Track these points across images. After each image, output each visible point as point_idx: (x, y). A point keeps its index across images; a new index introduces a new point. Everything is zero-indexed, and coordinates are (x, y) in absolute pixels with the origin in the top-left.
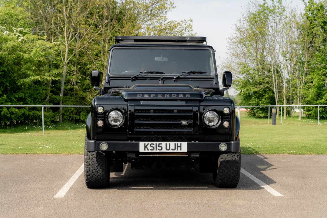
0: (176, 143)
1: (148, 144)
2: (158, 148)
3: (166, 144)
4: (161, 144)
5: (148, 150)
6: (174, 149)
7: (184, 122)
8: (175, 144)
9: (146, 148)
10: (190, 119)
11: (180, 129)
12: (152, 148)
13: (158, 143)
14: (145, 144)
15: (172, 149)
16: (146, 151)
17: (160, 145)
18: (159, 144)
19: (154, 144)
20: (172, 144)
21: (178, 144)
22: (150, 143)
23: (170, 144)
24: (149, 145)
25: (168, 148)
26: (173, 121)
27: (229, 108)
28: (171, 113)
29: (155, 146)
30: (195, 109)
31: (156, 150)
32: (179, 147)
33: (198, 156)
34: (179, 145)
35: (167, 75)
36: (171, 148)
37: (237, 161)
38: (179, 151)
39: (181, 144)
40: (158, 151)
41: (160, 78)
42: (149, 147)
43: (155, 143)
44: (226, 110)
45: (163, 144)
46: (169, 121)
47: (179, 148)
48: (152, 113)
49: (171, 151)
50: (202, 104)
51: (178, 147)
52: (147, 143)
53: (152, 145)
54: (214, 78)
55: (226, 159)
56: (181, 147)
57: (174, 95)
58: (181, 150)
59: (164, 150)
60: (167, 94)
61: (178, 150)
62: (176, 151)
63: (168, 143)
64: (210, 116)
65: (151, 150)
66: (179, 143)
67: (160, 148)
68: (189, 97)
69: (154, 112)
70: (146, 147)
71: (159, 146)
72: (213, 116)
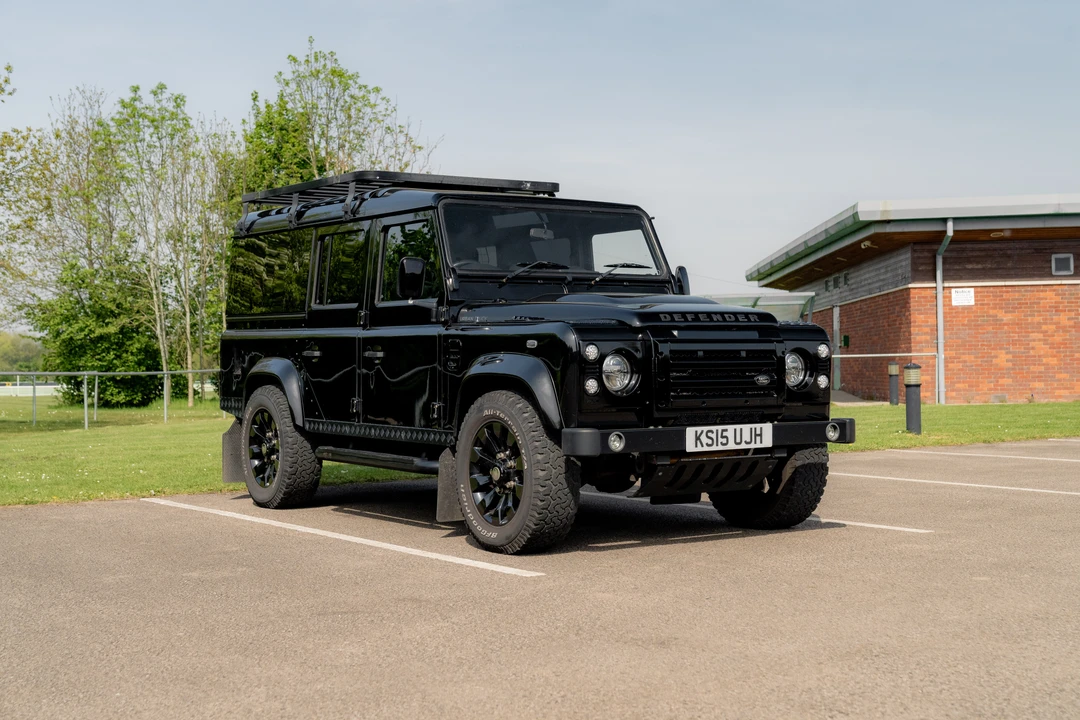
0: (753, 426)
1: (702, 432)
2: (720, 440)
3: (735, 430)
4: (726, 430)
5: (702, 445)
6: (749, 440)
7: (762, 379)
8: (751, 429)
9: (698, 442)
12: (710, 442)
13: (720, 428)
14: (696, 432)
15: (746, 443)
16: (700, 449)
17: (725, 434)
18: (723, 431)
19: (712, 432)
20: (746, 428)
21: (755, 429)
22: (706, 429)
23: (741, 430)
24: (704, 433)
25: (738, 440)
29: (714, 436)
31: (717, 445)
32: (758, 435)
33: (785, 455)
34: (758, 432)
36: (744, 440)
38: (758, 445)
39: (761, 429)
40: (720, 448)
42: (704, 438)
43: (714, 428)
45: (730, 430)
47: (758, 438)
49: (743, 446)
51: (756, 435)
52: (699, 429)
53: (710, 434)
56: (761, 435)
57: (730, 317)
58: (761, 442)
59: (731, 445)
61: (755, 442)
62: (752, 446)
63: (738, 427)
64: (792, 365)
65: (707, 445)
66: (758, 426)
67: (724, 441)
68: (757, 320)
69: (705, 357)
70: (698, 438)
71: (722, 437)
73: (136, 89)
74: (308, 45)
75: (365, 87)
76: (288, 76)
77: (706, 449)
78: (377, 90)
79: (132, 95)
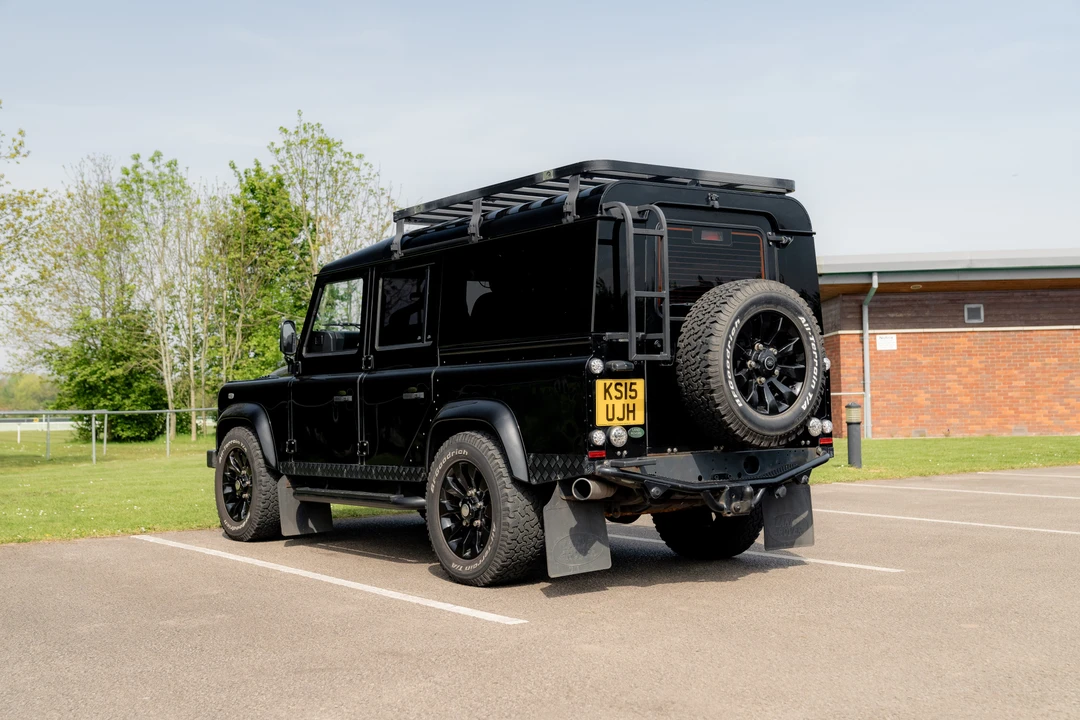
73: (136, 157)
74: (297, 117)
75: (350, 154)
76: (279, 144)
78: (360, 157)
79: (134, 162)
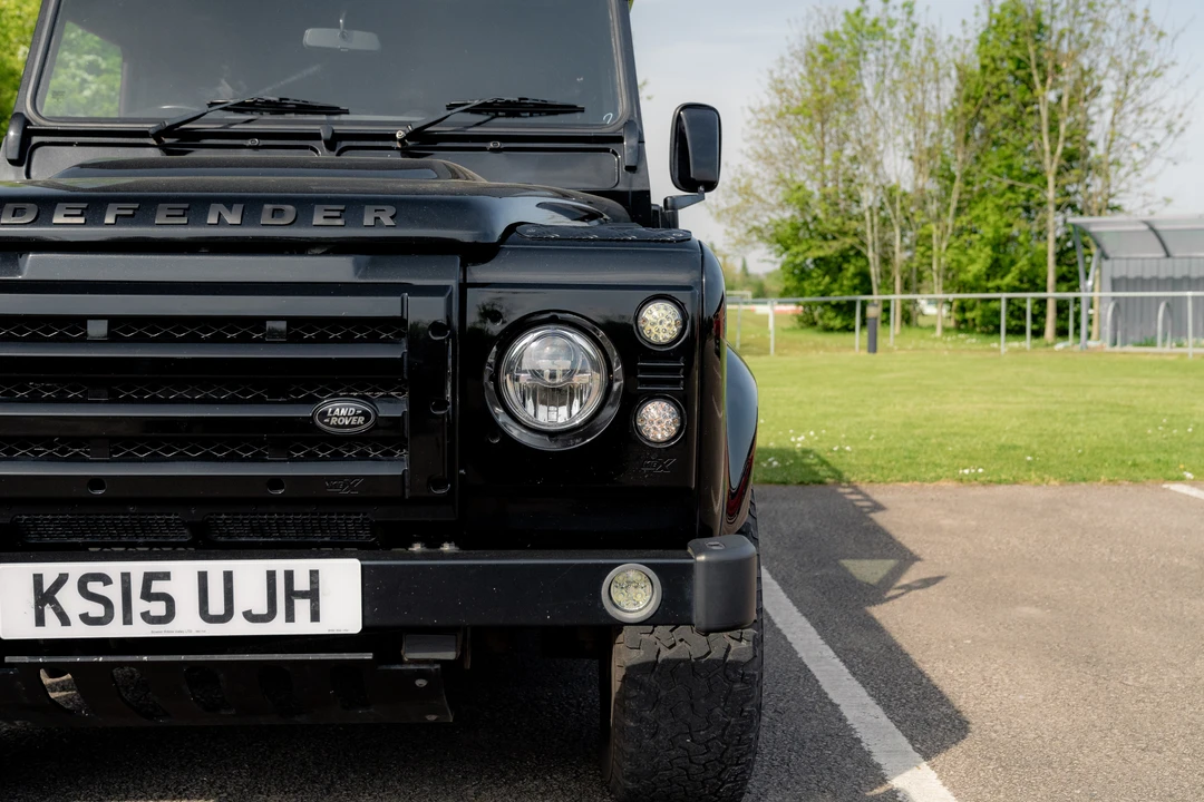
0: (280, 565)
1: (62, 580)
2: (139, 605)
3: (203, 577)
4: (166, 576)
5: (65, 621)
6: (261, 608)
7: (342, 412)
8: (271, 575)
9: (49, 612)
10: (387, 386)
11: (310, 457)
12: (97, 610)
13: (138, 569)
14: (38, 579)
15: (249, 615)
16: (53, 630)
17: (157, 587)
18: (149, 578)
19: (106, 580)
20: (250, 576)
21: (289, 575)
22: (76, 569)
23: (228, 577)
24: (72, 585)
25: (216, 606)
26: (258, 401)
27: (680, 306)
28: (244, 339)
29: (114, 593)
30: (426, 311)
31: (127, 620)
32: (303, 595)
33: (451, 655)
34: (302, 583)
35: (359, 119)
36: (240, 606)
37: (736, 664)
38: (303, 626)
39: (314, 574)
40: (140, 629)
41: (317, 136)
42: (69, 598)
43: (113, 569)
44: (660, 322)
45: (182, 576)
46: (233, 401)
47: (303, 607)
48: (97, 342)
49: (238, 627)
50: (479, 273)
51: (291, 595)
52: (50, 570)
53: (94, 587)
54: (620, 140)
55: (665, 654)
56: (313, 595)
57: (276, 213)
58: (315, 616)
59: (188, 623)
60: (229, 202)
61: (290, 617)
62: (278, 627)
63: (215, 568)
64: (545, 365)
65: (85, 618)
66: (301, 567)
67: (158, 608)
68: (387, 221)
69: (113, 338)
70: (45, 597)
71: (147, 595)
72: (567, 364)
77: (79, 631)
